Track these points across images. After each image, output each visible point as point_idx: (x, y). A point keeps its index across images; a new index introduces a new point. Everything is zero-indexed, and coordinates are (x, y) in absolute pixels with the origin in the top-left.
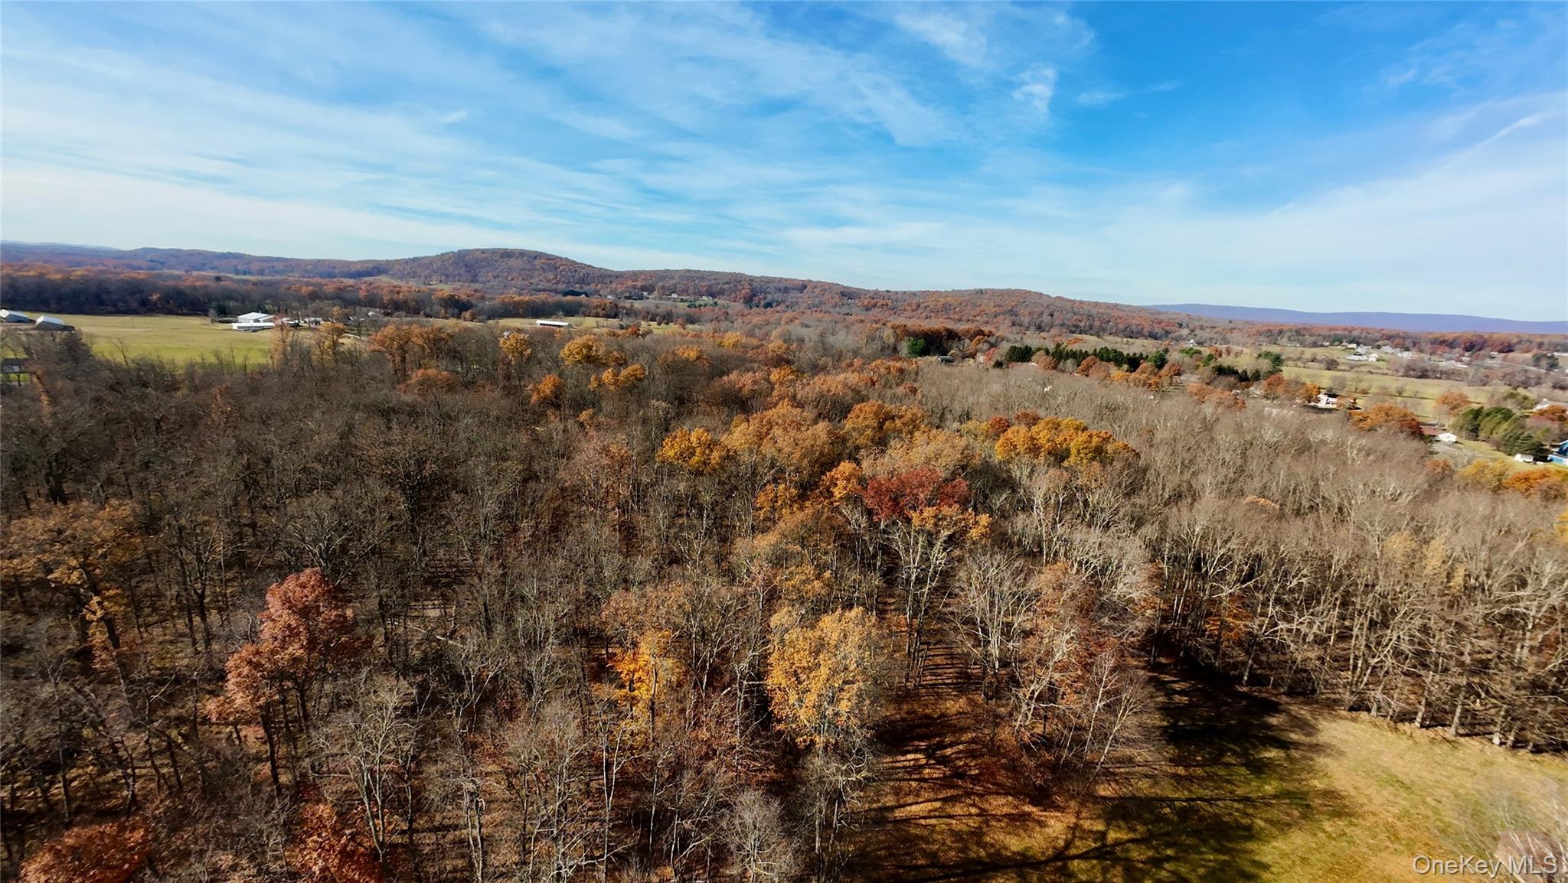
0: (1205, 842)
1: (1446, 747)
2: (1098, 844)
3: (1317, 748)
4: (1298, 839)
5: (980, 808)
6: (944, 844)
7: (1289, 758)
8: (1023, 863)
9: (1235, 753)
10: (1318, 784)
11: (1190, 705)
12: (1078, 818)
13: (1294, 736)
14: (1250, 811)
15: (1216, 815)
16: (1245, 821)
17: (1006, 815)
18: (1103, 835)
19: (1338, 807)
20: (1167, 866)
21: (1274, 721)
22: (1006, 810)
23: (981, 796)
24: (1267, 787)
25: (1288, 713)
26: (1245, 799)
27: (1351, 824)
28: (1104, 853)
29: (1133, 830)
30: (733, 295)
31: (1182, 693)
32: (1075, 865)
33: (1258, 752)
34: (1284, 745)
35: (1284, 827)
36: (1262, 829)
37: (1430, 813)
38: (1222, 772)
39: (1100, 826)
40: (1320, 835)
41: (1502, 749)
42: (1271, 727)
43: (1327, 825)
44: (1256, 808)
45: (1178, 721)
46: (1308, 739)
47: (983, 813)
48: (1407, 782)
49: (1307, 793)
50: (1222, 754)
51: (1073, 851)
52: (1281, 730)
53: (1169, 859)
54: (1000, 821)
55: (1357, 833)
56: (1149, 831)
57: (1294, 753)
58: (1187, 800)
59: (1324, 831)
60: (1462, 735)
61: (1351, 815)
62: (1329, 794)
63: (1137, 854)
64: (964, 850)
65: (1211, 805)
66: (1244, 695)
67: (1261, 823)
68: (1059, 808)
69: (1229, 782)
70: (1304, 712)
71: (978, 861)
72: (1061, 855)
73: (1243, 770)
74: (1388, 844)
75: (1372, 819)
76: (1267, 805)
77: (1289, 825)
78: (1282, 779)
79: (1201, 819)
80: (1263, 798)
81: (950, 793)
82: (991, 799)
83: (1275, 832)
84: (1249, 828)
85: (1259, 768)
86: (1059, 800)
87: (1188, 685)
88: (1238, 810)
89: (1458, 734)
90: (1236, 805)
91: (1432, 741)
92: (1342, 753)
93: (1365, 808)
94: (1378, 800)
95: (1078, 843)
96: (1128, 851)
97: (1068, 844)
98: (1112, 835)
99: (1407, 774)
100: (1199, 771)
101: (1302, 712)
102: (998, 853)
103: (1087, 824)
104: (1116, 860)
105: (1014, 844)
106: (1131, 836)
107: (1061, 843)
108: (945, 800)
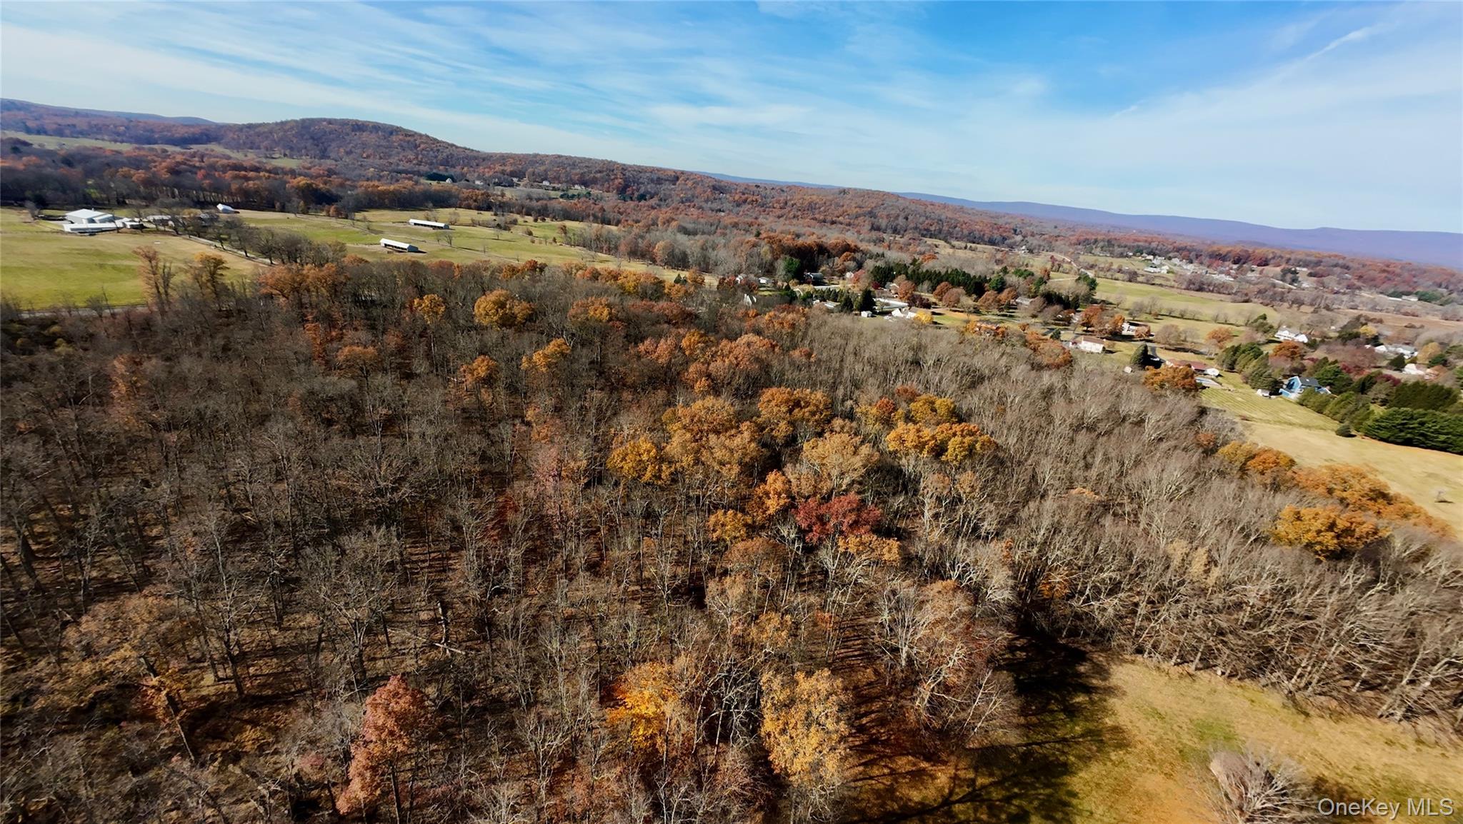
0: (1038, 779)
1: (1188, 680)
2: (970, 789)
3: (1110, 691)
4: (1096, 768)
5: (890, 768)
6: (869, 800)
7: (1092, 702)
8: (923, 810)
9: (1056, 700)
10: (1109, 722)
11: (1028, 659)
12: (957, 770)
13: (1094, 681)
14: (1066, 750)
15: (1045, 757)
16: (1062, 758)
17: (908, 773)
18: (973, 781)
19: (1120, 738)
20: (1016, 802)
21: (1082, 669)
22: (909, 768)
23: (890, 758)
24: (1077, 728)
25: (1091, 660)
26: (1064, 740)
27: (1128, 752)
28: (974, 797)
29: (991, 775)
30: (606, 185)
31: (1022, 649)
32: (958, 808)
33: (1072, 699)
34: (1088, 690)
35: (1086, 759)
36: (1073, 763)
37: (1175, 738)
38: (1049, 719)
39: (971, 775)
40: (1109, 764)
41: (1221, 679)
42: (1080, 675)
43: (1113, 756)
44: (1070, 746)
45: (1019, 676)
46: (1103, 683)
47: (893, 772)
48: (1163, 713)
49: (1101, 731)
50: (1048, 703)
51: (955, 798)
52: (1087, 677)
53: (1016, 796)
54: (905, 778)
55: (1130, 759)
56: (1003, 774)
57: (1096, 697)
58: (1026, 745)
59: (1111, 760)
60: (1200, 669)
61: (1128, 745)
62: (1116, 729)
63: (996, 794)
64: (883, 805)
65: (1041, 747)
66: (1065, 647)
67: (1072, 759)
68: (945, 763)
69: (1053, 726)
70: (1100, 658)
71: (893, 813)
72: (947, 802)
73: (1062, 716)
74: (1149, 766)
75: (1140, 746)
76: (1077, 743)
77: (1090, 758)
78: (1086, 720)
79: (1036, 760)
80: (1073, 737)
81: (870, 757)
82: (896, 759)
83: (1081, 765)
84: (1065, 765)
85: (1072, 712)
86: (944, 756)
87: (1025, 641)
88: (1058, 750)
89: (1197, 669)
90: (1057, 746)
91: (1181, 676)
92: (1124, 693)
93: (1137, 738)
94: (1144, 730)
95: (957, 790)
96: (989, 793)
97: (951, 793)
98: (981, 781)
99: (1163, 707)
100: (1034, 719)
101: (1101, 659)
102: (906, 805)
103: (962, 774)
104: (983, 801)
105: (916, 796)
106: (991, 780)
107: (947, 791)
108: (865, 764)
